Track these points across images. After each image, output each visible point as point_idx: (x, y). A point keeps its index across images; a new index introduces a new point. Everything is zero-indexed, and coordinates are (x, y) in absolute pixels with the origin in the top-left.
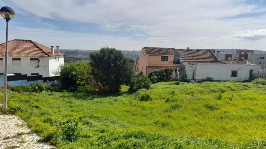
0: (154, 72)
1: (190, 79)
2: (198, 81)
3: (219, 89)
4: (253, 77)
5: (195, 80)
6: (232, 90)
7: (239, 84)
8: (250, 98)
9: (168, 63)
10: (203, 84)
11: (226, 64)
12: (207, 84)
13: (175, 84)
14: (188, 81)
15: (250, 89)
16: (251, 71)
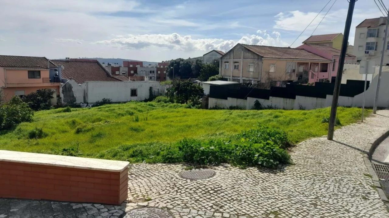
0: (21, 96)
1: (81, 103)
2: (92, 105)
3: (127, 112)
4: (153, 95)
5: (87, 103)
6: (139, 111)
7: (145, 104)
8: (162, 117)
9: (42, 82)
10: (103, 108)
11: (121, 81)
12: (108, 107)
13: (65, 111)
14: (79, 106)
15: (156, 109)
16: (151, 89)
